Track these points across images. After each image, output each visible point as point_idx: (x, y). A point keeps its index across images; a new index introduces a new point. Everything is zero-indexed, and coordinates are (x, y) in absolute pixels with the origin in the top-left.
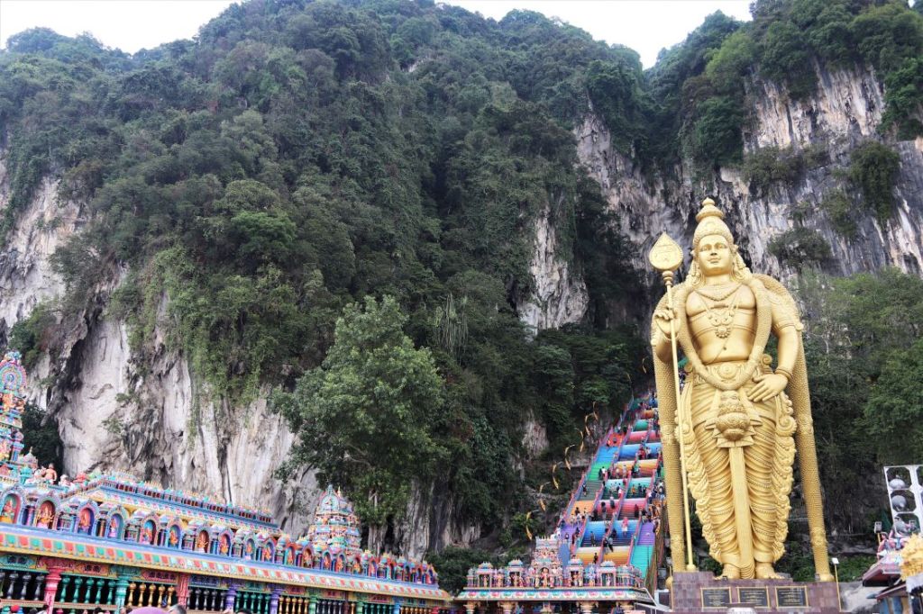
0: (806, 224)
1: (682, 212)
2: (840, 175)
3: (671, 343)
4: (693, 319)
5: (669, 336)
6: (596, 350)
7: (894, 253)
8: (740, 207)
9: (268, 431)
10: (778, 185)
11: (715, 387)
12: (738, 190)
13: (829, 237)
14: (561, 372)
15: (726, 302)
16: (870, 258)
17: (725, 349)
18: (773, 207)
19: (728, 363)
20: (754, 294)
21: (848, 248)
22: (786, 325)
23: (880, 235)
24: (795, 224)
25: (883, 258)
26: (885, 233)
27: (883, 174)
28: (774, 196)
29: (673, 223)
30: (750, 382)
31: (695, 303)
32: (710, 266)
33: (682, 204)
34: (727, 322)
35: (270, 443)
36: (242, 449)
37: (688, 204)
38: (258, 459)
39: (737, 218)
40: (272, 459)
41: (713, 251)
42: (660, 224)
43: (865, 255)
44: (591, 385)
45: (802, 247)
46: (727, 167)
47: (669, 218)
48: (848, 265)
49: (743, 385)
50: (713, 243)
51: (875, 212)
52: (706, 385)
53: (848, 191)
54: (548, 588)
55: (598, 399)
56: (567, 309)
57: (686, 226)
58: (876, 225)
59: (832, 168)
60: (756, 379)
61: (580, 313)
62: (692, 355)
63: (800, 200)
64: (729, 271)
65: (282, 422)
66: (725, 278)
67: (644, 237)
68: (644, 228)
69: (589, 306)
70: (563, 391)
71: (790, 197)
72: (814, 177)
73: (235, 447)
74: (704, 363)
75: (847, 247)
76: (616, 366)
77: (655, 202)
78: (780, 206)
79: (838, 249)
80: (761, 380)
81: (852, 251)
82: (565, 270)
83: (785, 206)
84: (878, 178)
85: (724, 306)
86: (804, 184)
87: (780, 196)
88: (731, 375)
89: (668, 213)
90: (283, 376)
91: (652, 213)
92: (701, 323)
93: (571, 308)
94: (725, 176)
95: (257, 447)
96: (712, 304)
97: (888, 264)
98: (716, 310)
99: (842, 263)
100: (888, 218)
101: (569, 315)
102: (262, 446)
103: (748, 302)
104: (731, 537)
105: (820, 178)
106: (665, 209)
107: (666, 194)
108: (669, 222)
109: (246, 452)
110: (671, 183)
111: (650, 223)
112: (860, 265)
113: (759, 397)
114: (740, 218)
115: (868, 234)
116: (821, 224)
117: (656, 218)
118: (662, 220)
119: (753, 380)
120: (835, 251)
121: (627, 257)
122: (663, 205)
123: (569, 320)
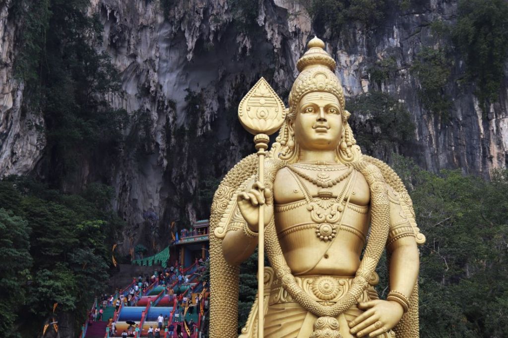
0: (387, 89)
1: (187, 35)
2: (438, 30)
3: (256, 238)
4: (283, 208)
5: (254, 227)
6: (64, 224)
7: (494, 150)
8: (293, 48)
10: (355, 28)
11: (306, 309)
12: (295, 22)
13: (416, 113)
14: (14, 252)
15: (335, 191)
16: (463, 151)
17: (326, 256)
18: (344, 58)
19: (329, 278)
20: (369, 184)
21: (438, 132)
22: (406, 235)
23: (480, 122)
24: (371, 87)
25: (479, 154)
26: (487, 121)
27: (498, 41)
28: (346, 42)
29: (170, 48)
30: (354, 307)
31: (289, 185)
32: (314, 135)
33: (189, 23)
34: (333, 220)
37: (198, 24)
39: (283, 61)
41: (322, 115)
42: (151, 47)
43: (457, 145)
44: (50, 278)
45: (377, 120)
47: (166, 41)
48: (434, 156)
49: (345, 311)
50: (322, 104)
51: (478, 89)
52: (290, 306)
53: (448, 55)
55: (60, 299)
56: (13, 154)
57: (190, 56)
58: (476, 107)
59: (430, 17)
60: (364, 304)
61: (30, 162)
62: (279, 260)
63: (381, 55)
64: (335, 147)
66: (328, 156)
67: (127, 62)
68: (129, 49)
69: (44, 153)
70: (12, 282)
71: (368, 47)
72: (405, 26)
74: (294, 273)
75: (436, 130)
76: (91, 252)
77: (150, 13)
78: (352, 58)
79: (425, 132)
80: (370, 307)
81: (441, 138)
82: (20, 93)
83: (360, 59)
84: (491, 44)
85: (330, 196)
86: (391, 34)
87: (356, 43)
88: (329, 296)
89: (165, 32)
91: (143, 27)
92: (297, 215)
93: (19, 152)
96: (314, 190)
97: (484, 163)
98: (320, 201)
99: (427, 151)
100: (495, 101)
101: (14, 163)
103: (361, 194)
105: (413, 29)
106: (162, 26)
107: (168, 3)
108: (165, 45)
111: (139, 42)
112: (449, 157)
113: (365, 331)
114: (287, 62)
115: (464, 118)
116: (406, 93)
117: (147, 35)
118: (156, 40)
119: (358, 305)
120: (420, 134)
121: (102, 89)
122: (160, 19)
123: (12, 171)
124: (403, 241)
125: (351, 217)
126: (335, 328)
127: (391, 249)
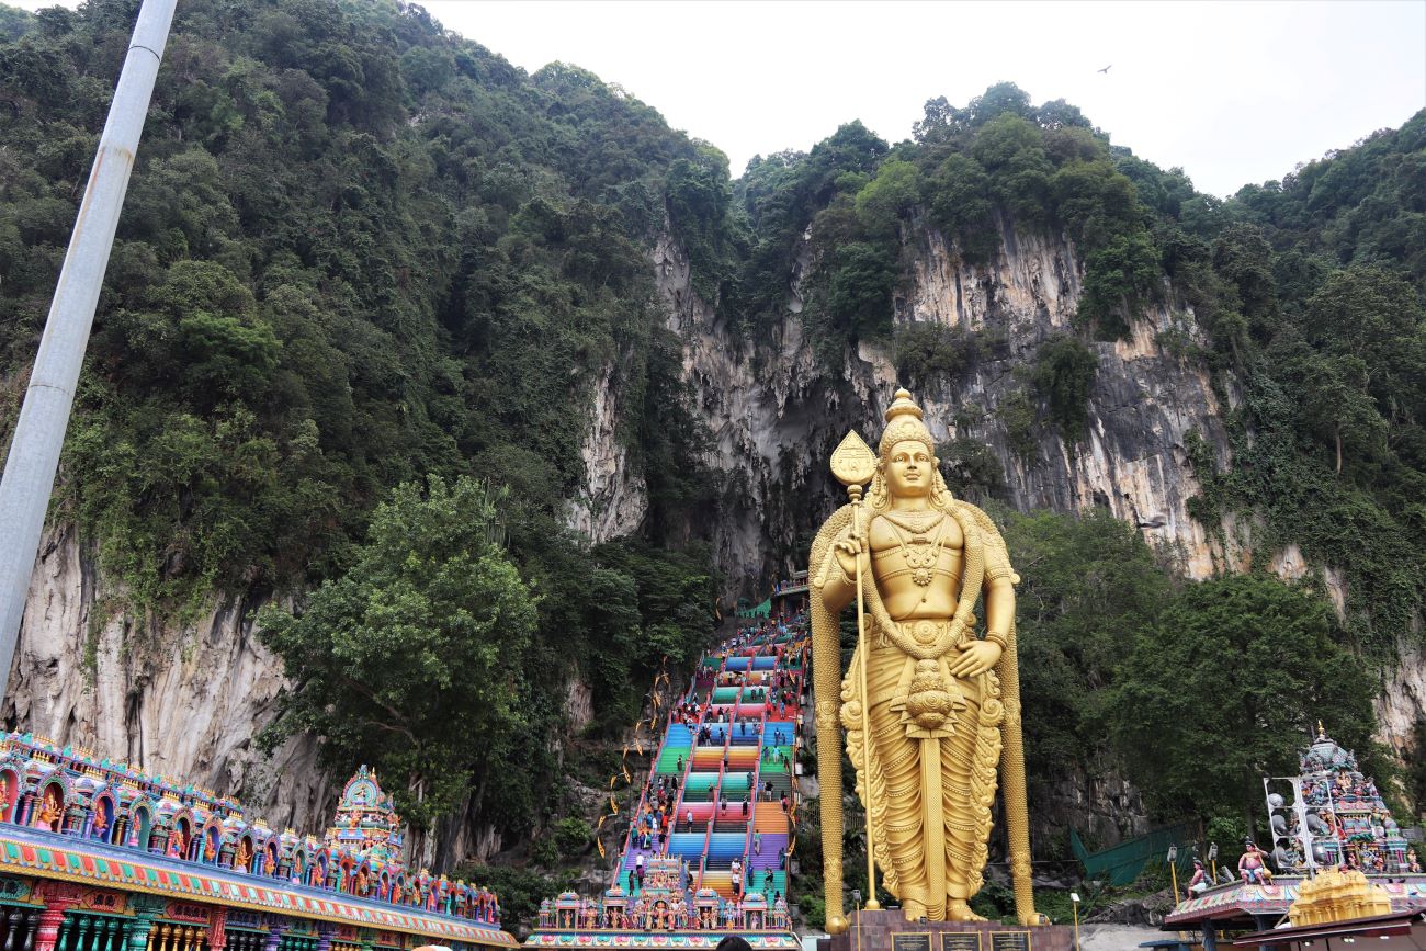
0: (974, 434)
1: (777, 393)
2: (1020, 374)
3: (855, 586)
4: (879, 555)
5: (852, 576)
6: (669, 581)
7: (1082, 488)
8: (880, 399)
9: (212, 669)
10: (939, 377)
11: (907, 653)
12: (881, 375)
13: (1003, 456)
14: (624, 609)
15: (929, 536)
16: (1052, 490)
17: (924, 601)
18: (930, 406)
19: (928, 622)
20: (962, 529)
21: (1026, 474)
22: (1001, 576)
23: (1067, 461)
24: (958, 433)
25: (1067, 493)
26: (1073, 460)
27: (1078, 382)
28: (931, 390)
29: (762, 407)
30: (954, 649)
31: (884, 533)
32: (906, 483)
33: (779, 381)
34: (929, 564)
35: (214, 689)
36: (169, 695)
37: (787, 383)
38: (193, 713)
39: (871, 413)
40: (215, 715)
41: (913, 463)
42: (743, 407)
43: (1046, 485)
44: (659, 632)
45: (966, 465)
46: (869, 341)
47: (757, 400)
48: (1024, 497)
49: (945, 653)
50: (911, 453)
51: (1062, 429)
52: (892, 650)
53: (1031, 398)
54: (665, 931)
55: (669, 652)
56: (618, 516)
57: (781, 413)
58: (1062, 447)
59: (1011, 363)
60: (962, 646)
61: (634, 523)
62: (878, 606)
63: (966, 402)
64: (926, 494)
65: (234, 657)
66: (920, 503)
67: (721, 423)
68: (722, 410)
69: (647, 513)
70: (622, 637)
71: (953, 394)
72: (987, 373)
73: (158, 694)
74: (893, 619)
75: (1025, 472)
76: (696, 606)
77: (741, 375)
78: (938, 406)
79: (1014, 474)
80: (969, 648)
81: (1030, 480)
82: (622, 458)
83: (946, 407)
84: (1072, 386)
85: (925, 542)
86: (974, 380)
87: (941, 392)
88: (929, 639)
89: (756, 391)
90: (245, 583)
91: (735, 388)
92: (893, 562)
93: (624, 514)
94: (863, 355)
95: (193, 694)
96: (909, 537)
97: (1073, 501)
98: (914, 547)
99: (1017, 493)
100: (1079, 440)
101: (619, 525)
102: (201, 693)
103: (956, 539)
104: (916, 863)
105: (996, 375)
106: (752, 386)
107: (757, 364)
108: (756, 404)
109: (174, 703)
110: (765, 349)
111: (731, 403)
112: (1039, 498)
113: (965, 671)
114: (875, 415)
115: (1051, 458)
116: (993, 437)
117: (739, 396)
118: (747, 400)
119: (957, 647)
120: (1009, 476)
121: (698, 449)
122: (751, 380)
123: (618, 533)
124: (998, 582)
125: (947, 561)
126: (935, 670)
127: (986, 591)
